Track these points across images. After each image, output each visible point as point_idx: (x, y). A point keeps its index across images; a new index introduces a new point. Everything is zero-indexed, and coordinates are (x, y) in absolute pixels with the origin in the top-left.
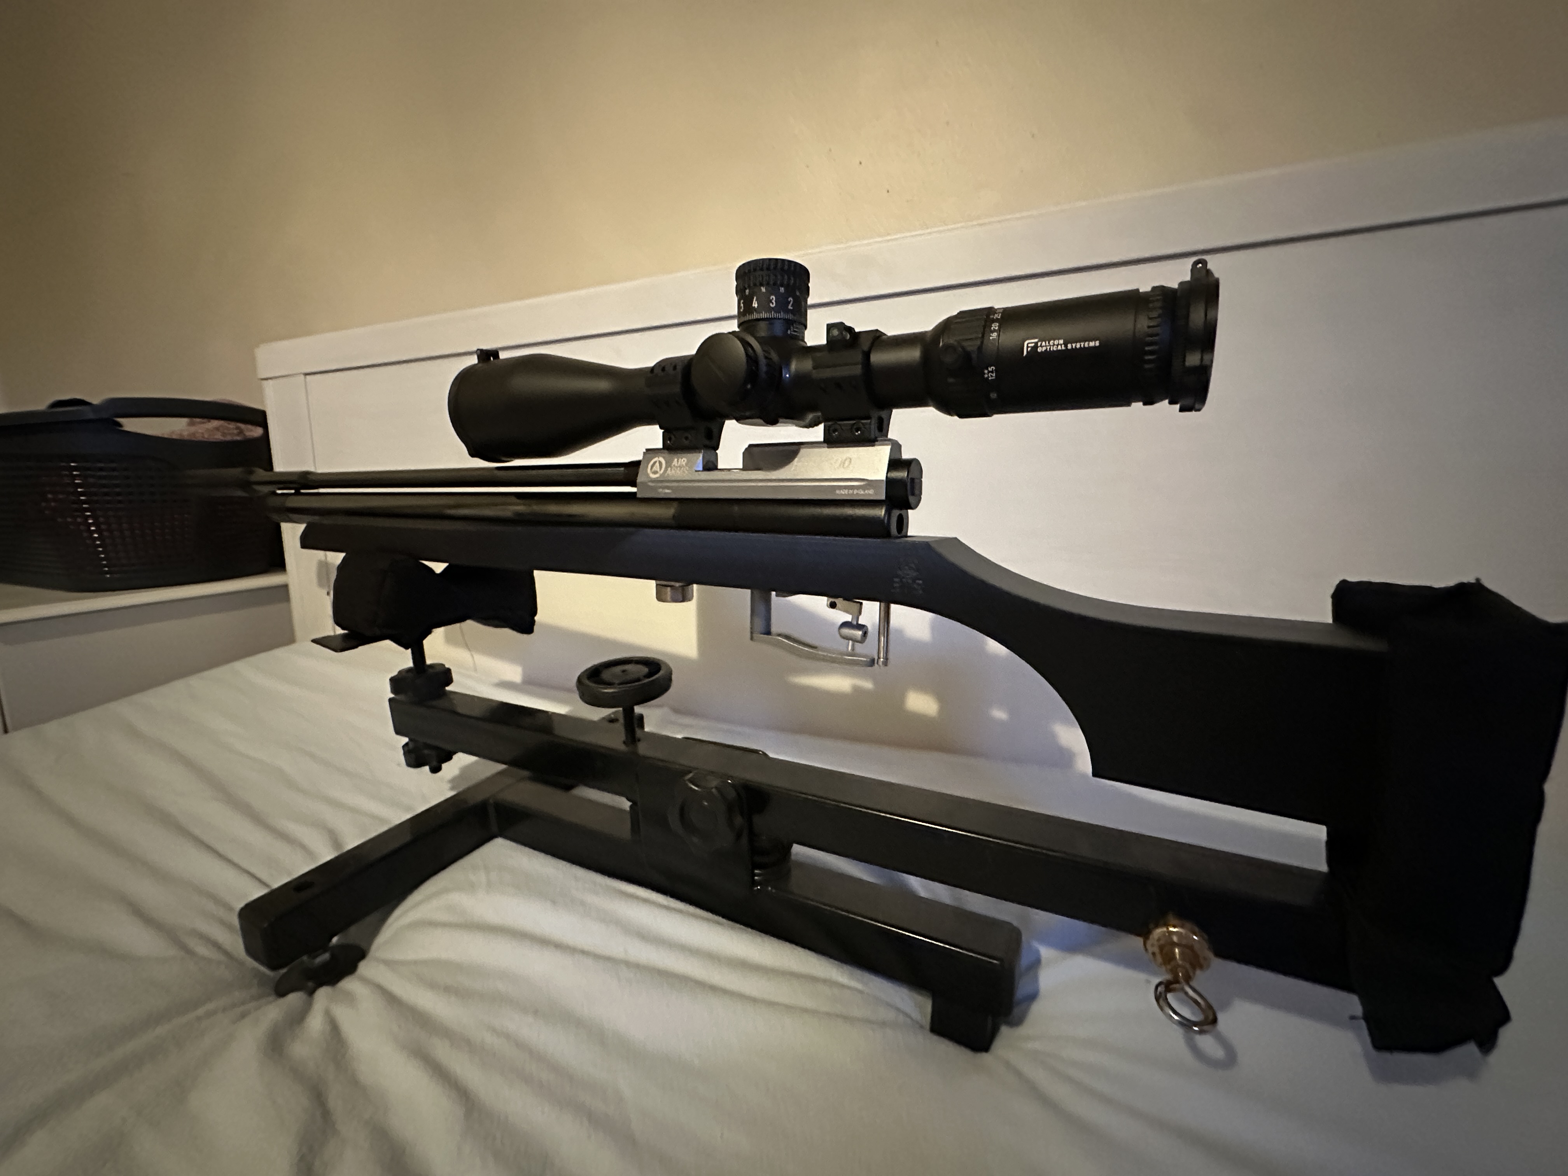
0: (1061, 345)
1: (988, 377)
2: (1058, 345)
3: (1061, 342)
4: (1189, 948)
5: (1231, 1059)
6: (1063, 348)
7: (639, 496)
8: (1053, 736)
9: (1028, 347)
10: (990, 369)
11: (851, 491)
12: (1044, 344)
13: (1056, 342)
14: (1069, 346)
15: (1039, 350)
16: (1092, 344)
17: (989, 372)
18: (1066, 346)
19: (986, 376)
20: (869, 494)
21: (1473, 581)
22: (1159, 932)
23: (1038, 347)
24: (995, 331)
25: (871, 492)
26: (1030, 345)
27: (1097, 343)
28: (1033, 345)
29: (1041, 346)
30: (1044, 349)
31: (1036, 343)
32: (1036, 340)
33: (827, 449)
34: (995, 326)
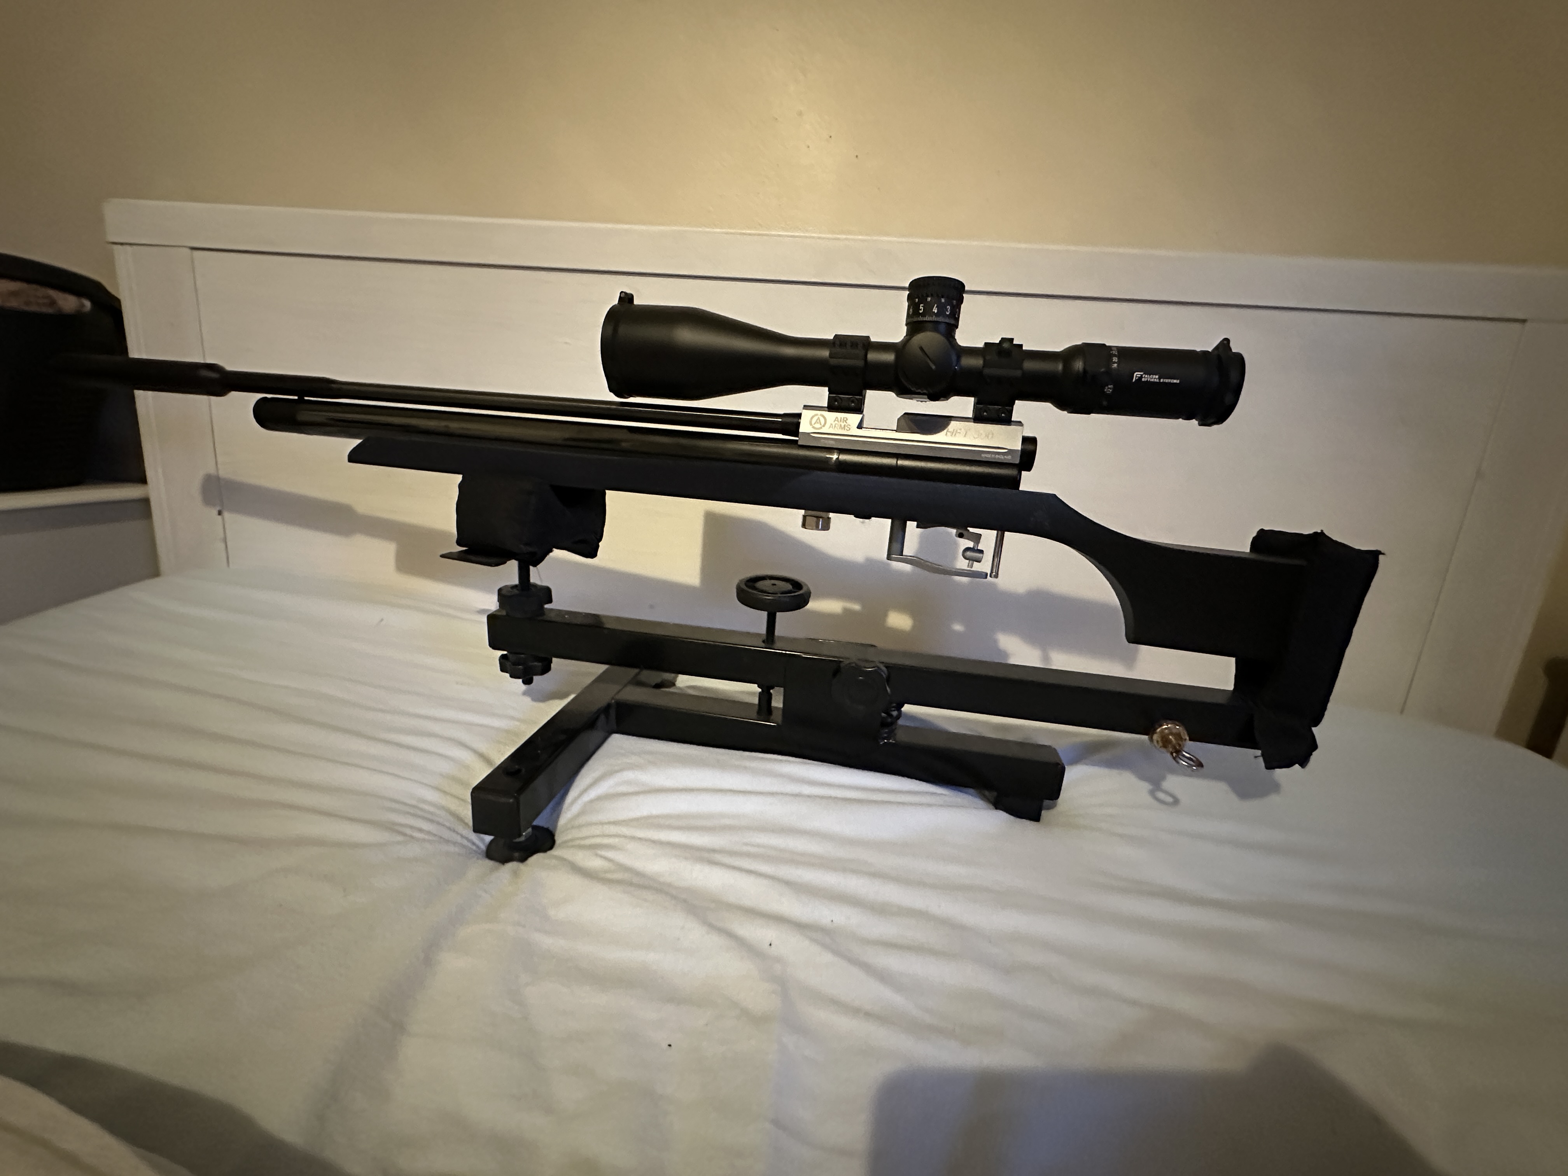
0: (1157, 379)
1: (1107, 391)
2: (1155, 378)
3: (1157, 377)
4: (1178, 736)
5: (1176, 801)
6: (1158, 381)
7: (800, 443)
8: (995, 641)
9: (1136, 377)
10: (1109, 386)
11: (993, 456)
12: (1146, 376)
13: (1154, 376)
14: (1162, 380)
15: (1143, 379)
16: (1175, 381)
17: (1109, 388)
18: (1160, 379)
19: (1106, 390)
20: (1008, 459)
21: (1319, 531)
22: (1159, 730)
23: (1142, 378)
24: (1115, 363)
25: (1009, 457)
26: (1138, 376)
27: (1178, 381)
28: (1140, 376)
29: (1144, 377)
30: (1146, 379)
31: (1142, 375)
32: (1142, 373)
33: (973, 423)
34: (1115, 359)
